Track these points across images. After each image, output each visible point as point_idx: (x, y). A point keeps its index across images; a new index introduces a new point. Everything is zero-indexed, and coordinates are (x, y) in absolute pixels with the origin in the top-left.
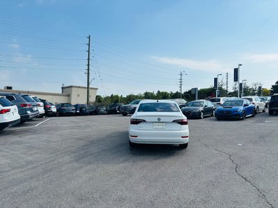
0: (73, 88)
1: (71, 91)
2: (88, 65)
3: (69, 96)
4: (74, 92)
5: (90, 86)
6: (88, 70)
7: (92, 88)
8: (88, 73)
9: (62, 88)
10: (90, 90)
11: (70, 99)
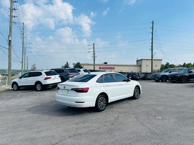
0: (143, 61)
1: (142, 63)
2: (152, 43)
3: (140, 66)
4: (144, 63)
5: (153, 58)
6: (152, 46)
7: (155, 60)
8: (152, 49)
9: (137, 61)
10: (153, 61)
11: (141, 69)
